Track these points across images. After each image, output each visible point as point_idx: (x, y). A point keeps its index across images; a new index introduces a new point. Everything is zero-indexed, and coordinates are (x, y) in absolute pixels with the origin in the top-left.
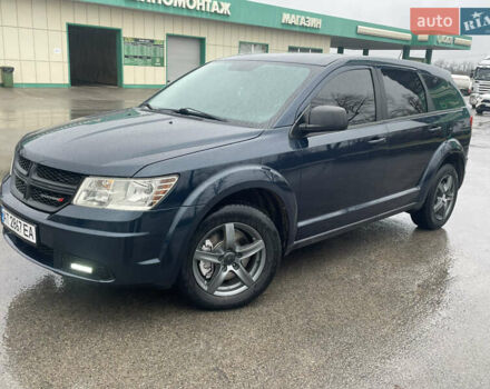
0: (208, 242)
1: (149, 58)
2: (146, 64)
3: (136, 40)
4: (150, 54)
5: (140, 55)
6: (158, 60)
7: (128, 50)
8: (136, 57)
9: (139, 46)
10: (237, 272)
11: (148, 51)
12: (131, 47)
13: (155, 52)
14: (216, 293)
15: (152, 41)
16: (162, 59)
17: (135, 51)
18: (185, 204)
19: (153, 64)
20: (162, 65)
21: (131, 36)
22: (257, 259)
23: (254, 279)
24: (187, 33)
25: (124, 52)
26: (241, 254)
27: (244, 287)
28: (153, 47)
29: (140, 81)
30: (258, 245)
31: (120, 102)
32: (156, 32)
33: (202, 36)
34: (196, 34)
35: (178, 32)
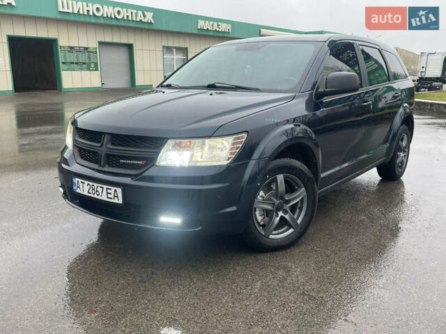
0: (262, 193)
1: (84, 63)
2: (82, 70)
3: (72, 48)
4: (86, 60)
5: (76, 61)
6: (92, 65)
7: (65, 57)
8: (72, 63)
9: (75, 53)
10: (287, 217)
11: (83, 58)
12: (68, 54)
13: (89, 58)
14: (271, 236)
15: (86, 49)
16: (96, 65)
17: (72, 57)
18: (253, 158)
19: (89, 69)
20: (97, 70)
21: (68, 45)
22: (299, 206)
23: (299, 221)
24: (116, 40)
25: (61, 59)
26: (288, 202)
27: (292, 230)
28: (87, 54)
29: (78, 85)
30: (301, 193)
31: (61, 104)
32: (89, 40)
33: (130, 41)
34: (124, 41)
35: (108, 39)
